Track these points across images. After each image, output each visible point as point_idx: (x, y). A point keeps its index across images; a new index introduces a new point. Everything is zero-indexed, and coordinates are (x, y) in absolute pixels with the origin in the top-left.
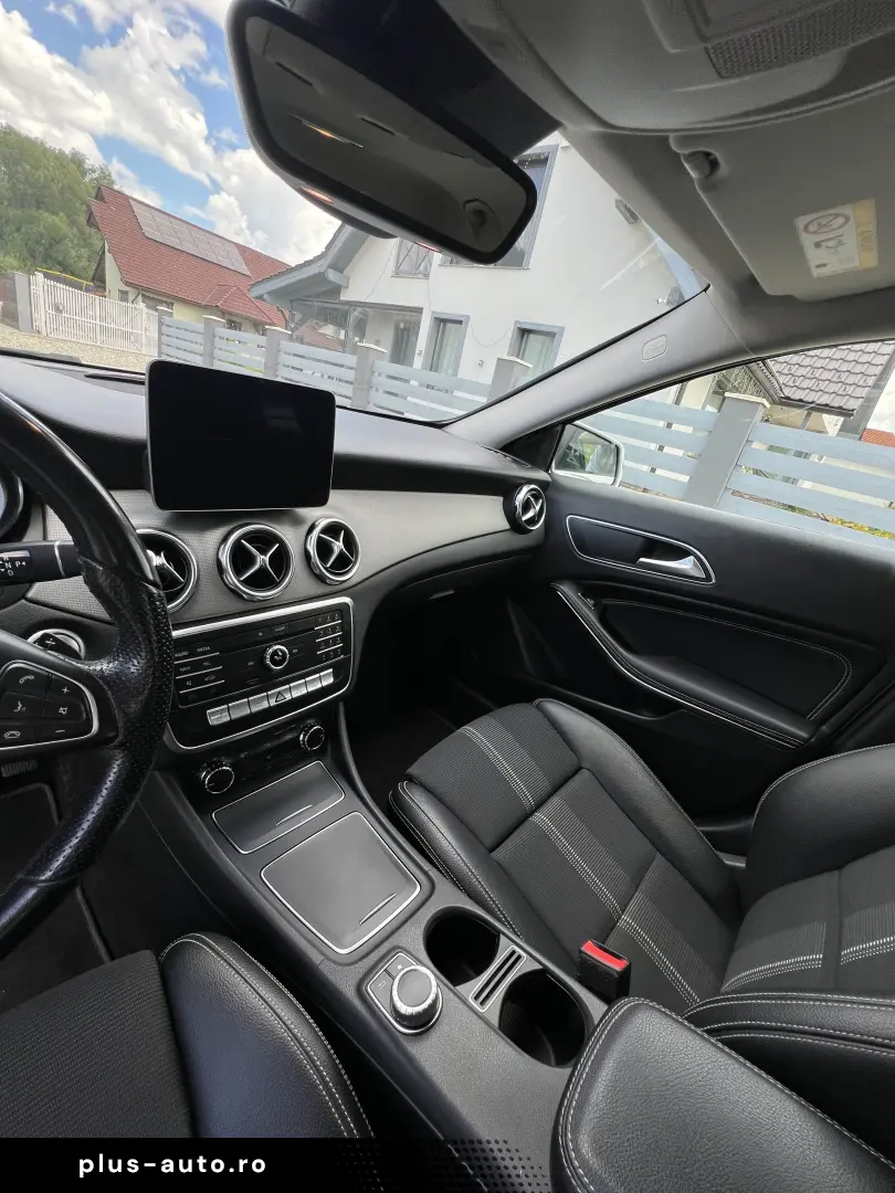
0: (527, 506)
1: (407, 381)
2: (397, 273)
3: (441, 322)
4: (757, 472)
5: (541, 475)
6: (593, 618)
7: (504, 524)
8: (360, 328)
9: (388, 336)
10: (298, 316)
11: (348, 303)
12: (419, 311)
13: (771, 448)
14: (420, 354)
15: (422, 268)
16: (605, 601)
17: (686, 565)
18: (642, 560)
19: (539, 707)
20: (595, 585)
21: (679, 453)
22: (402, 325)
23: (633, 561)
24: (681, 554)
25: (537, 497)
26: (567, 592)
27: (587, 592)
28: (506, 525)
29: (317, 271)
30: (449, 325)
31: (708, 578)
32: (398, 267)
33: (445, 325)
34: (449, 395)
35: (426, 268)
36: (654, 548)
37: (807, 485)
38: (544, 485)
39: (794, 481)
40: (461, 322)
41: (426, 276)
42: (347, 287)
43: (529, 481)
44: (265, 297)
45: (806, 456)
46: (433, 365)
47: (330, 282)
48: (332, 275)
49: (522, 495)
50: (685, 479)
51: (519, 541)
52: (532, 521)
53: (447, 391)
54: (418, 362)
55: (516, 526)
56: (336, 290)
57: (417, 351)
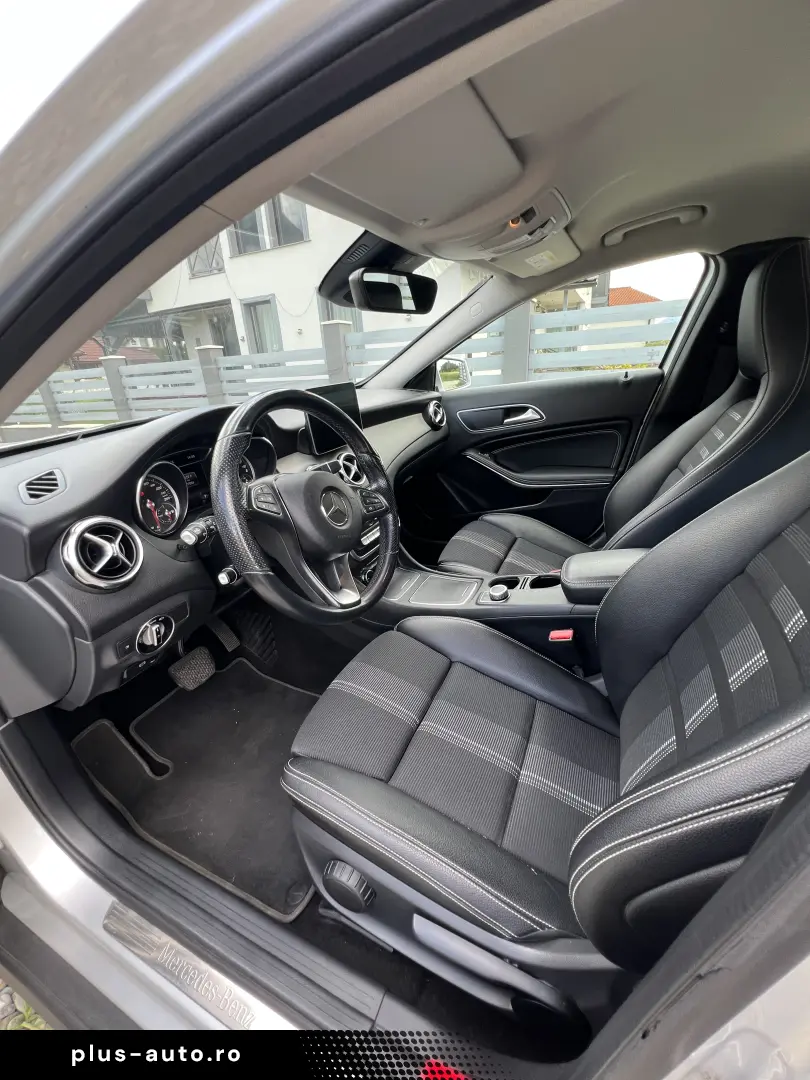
0: (436, 413)
1: (242, 368)
2: (194, 275)
3: (251, 307)
4: (545, 351)
5: (434, 394)
6: (492, 463)
7: (427, 428)
8: (178, 334)
9: (207, 332)
10: (113, 341)
11: (156, 314)
12: (227, 302)
13: (549, 330)
14: (243, 340)
15: (214, 265)
16: (495, 452)
17: (529, 415)
18: (506, 421)
19: (482, 520)
20: (486, 445)
21: (484, 354)
22: (215, 320)
23: (502, 424)
24: (524, 410)
25: (439, 407)
26: (472, 455)
27: (483, 451)
28: (429, 428)
30: (258, 307)
31: (543, 417)
32: (192, 269)
33: (255, 309)
34: (282, 367)
35: (218, 264)
36: (509, 412)
37: (584, 348)
38: (439, 399)
39: (574, 349)
40: (268, 302)
41: (221, 270)
42: (151, 299)
43: (432, 399)
45: (576, 328)
46: (259, 346)
49: (431, 409)
50: (498, 372)
51: (440, 434)
52: (441, 421)
53: (279, 365)
54: (244, 348)
55: (435, 427)
56: (142, 306)
57: (239, 338)
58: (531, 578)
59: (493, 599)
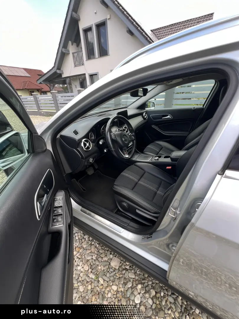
2: (75, 66)
3: (91, 76)
5: (145, 111)
8: (70, 84)
10: (52, 85)
11: (64, 78)
12: (85, 74)
15: (81, 63)
17: (168, 117)
18: (163, 118)
19: (155, 143)
22: (81, 80)
24: (167, 115)
25: (146, 114)
26: (153, 126)
27: (156, 125)
28: (143, 119)
29: (54, 71)
30: (93, 76)
31: (172, 118)
32: (75, 64)
36: (164, 116)
40: (96, 74)
41: (83, 64)
42: (63, 73)
44: (42, 82)
47: (58, 73)
48: (58, 71)
49: (144, 114)
51: (145, 121)
52: (146, 118)
56: (60, 75)
57: (88, 85)
58: (164, 156)
59: (155, 160)
